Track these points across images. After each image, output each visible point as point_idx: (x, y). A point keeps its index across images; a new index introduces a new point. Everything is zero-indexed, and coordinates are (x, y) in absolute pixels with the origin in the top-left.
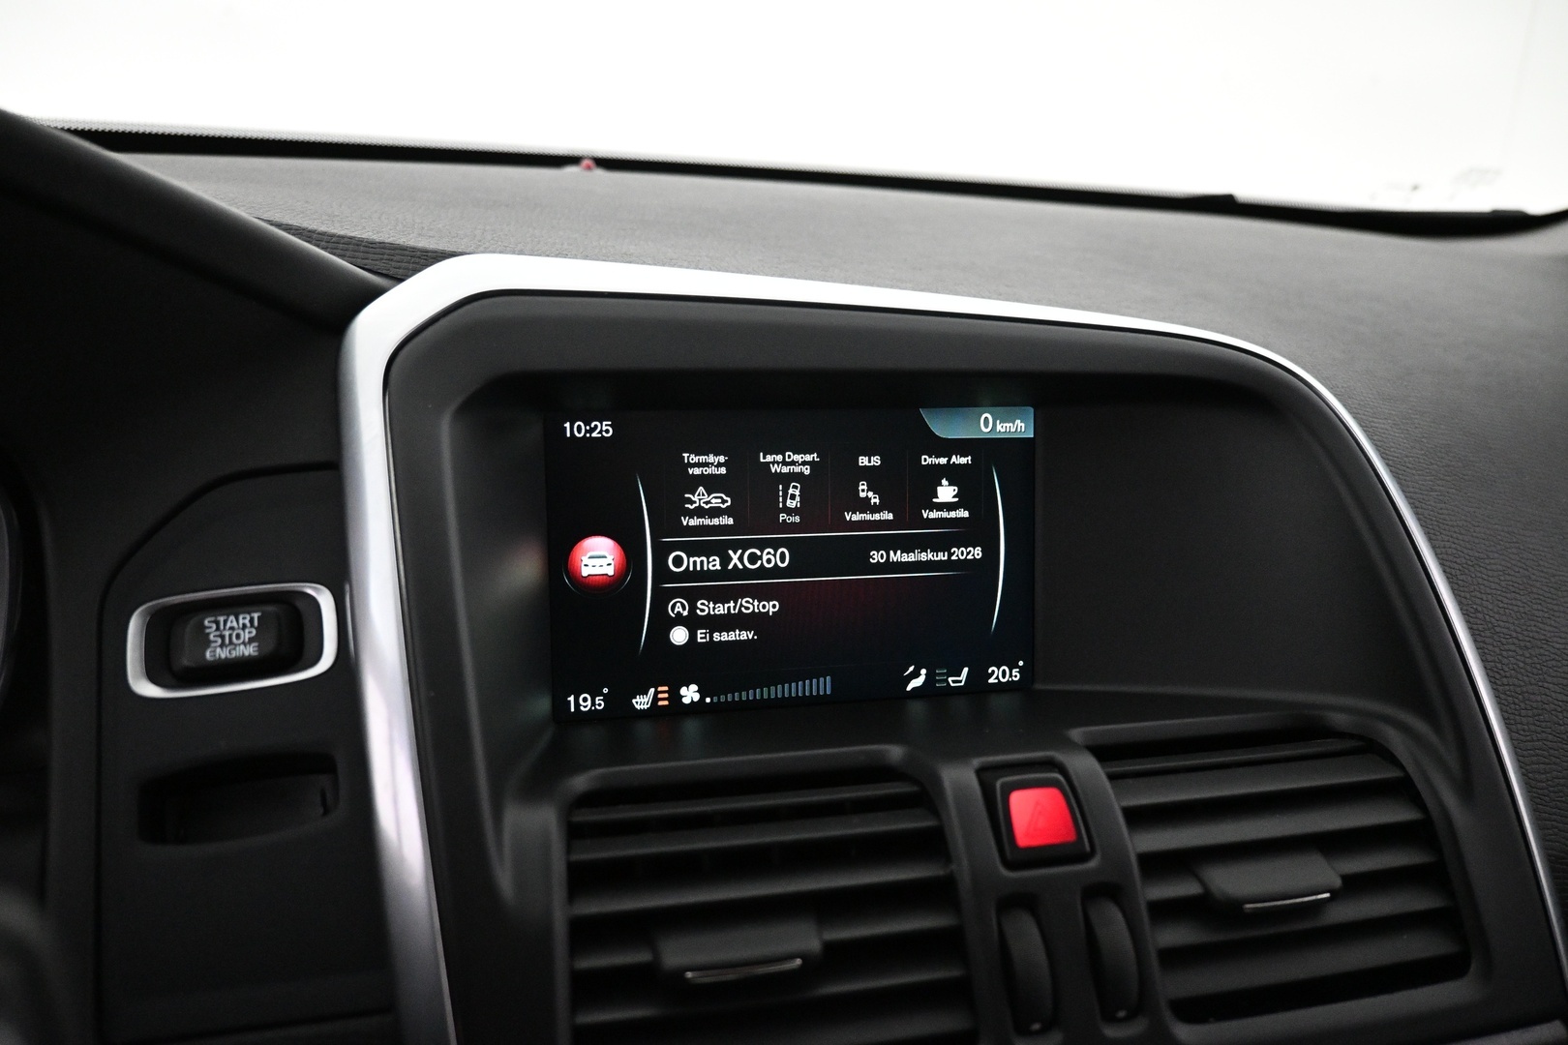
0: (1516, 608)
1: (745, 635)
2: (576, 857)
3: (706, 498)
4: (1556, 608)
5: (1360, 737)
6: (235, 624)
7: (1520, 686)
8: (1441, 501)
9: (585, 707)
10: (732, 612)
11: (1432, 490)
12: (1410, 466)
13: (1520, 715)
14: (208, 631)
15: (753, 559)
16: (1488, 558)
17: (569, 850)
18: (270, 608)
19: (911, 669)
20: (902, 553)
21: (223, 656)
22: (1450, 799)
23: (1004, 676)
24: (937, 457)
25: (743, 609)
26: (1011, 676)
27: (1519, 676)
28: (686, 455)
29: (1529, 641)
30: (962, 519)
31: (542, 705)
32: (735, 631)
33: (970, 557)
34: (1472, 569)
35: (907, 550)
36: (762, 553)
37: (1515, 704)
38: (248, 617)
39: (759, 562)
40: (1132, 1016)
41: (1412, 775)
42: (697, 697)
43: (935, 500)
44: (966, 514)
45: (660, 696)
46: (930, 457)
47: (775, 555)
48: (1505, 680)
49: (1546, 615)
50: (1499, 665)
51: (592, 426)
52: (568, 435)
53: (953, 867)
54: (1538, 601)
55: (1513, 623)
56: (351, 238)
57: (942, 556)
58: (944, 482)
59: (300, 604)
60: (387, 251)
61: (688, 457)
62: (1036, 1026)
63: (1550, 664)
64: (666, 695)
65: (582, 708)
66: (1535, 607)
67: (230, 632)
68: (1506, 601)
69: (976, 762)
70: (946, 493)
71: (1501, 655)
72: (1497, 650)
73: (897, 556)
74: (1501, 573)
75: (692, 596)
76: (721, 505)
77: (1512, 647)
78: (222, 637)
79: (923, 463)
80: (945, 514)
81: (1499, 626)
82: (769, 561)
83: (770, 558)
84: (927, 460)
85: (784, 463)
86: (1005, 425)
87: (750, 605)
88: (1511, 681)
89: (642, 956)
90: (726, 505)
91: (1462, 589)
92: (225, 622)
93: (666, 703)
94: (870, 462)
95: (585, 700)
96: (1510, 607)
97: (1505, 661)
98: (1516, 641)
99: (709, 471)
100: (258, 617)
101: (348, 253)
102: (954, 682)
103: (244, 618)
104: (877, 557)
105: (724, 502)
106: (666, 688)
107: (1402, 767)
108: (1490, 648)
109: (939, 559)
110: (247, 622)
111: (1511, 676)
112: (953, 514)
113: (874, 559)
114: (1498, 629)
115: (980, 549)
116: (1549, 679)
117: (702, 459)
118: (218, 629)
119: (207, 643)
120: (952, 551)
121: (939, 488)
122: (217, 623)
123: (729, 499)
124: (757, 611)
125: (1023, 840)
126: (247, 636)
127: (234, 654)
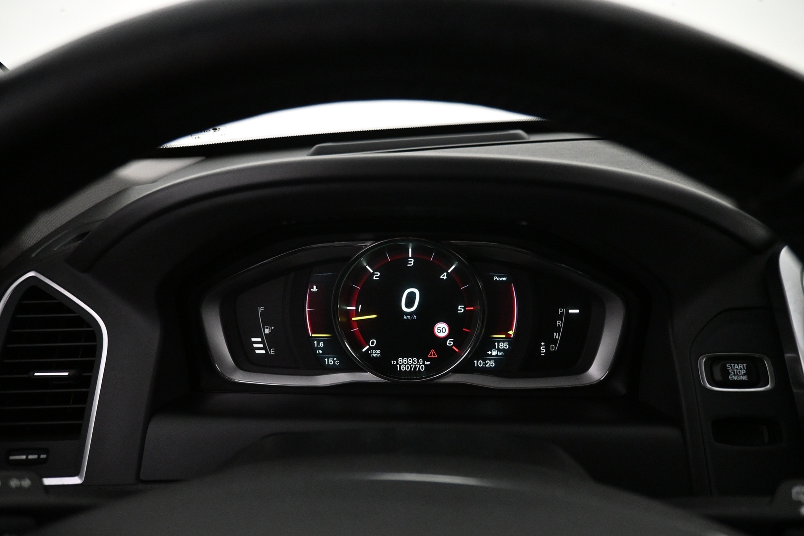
6: (737, 367)
14: (728, 369)
18: (750, 362)
21: (735, 379)
59: (758, 362)
67: (736, 370)
78: (734, 372)
92: (734, 366)
100: (746, 366)
103: (741, 365)
110: (742, 367)
118: (732, 368)
119: (729, 374)
122: (731, 366)
126: (743, 372)
127: (739, 379)
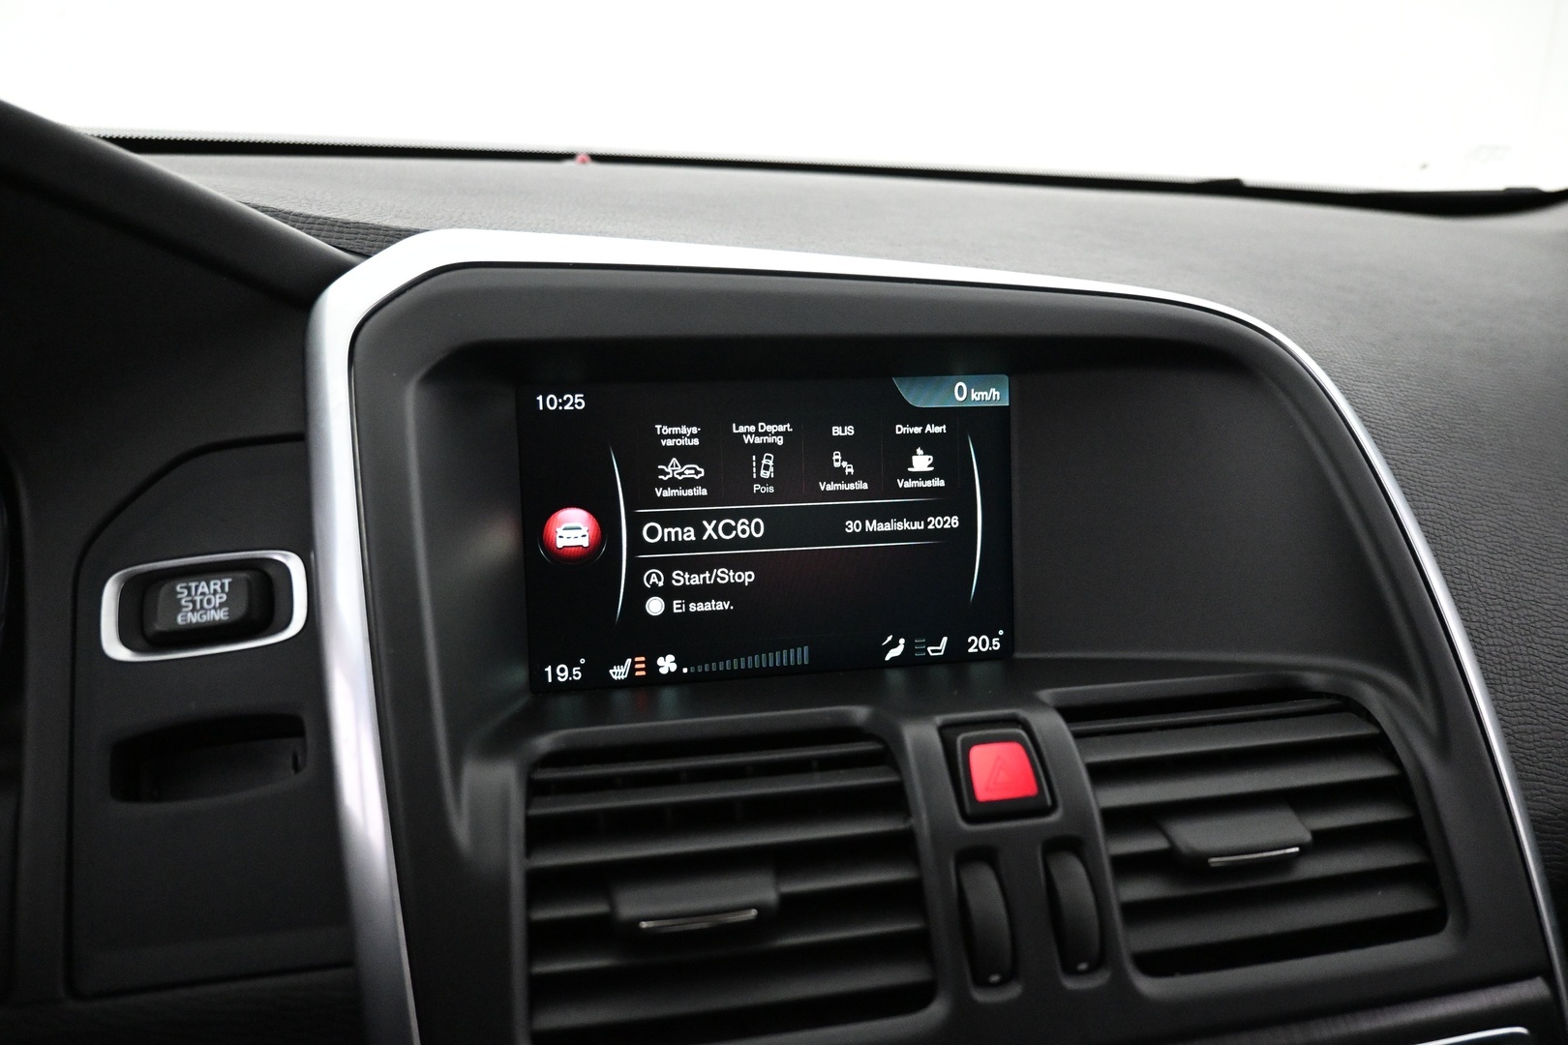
0: (1503, 570)
1: (721, 606)
2: (534, 812)
3: (679, 470)
4: (1545, 569)
5: (1338, 697)
6: (206, 590)
7: (1506, 646)
8: (1425, 463)
9: (563, 677)
10: (708, 582)
11: (1416, 452)
12: (1394, 428)
13: (1506, 676)
14: (179, 596)
15: (728, 529)
16: (1475, 519)
17: (528, 804)
18: (243, 575)
19: (890, 638)
20: (877, 523)
21: (194, 621)
22: (1426, 756)
23: (984, 646)
24: (911, 426)
25: (718, 579)
26: (991, 645)
27: (1506, 637)
28: (658, 427)
29: (1517, 602)
30: (939, 488)
31: (519, 676)
32: (711, 602)
33: (947, 526)
34: (1457, 530)
35: (883, 520)
36: (737, 524)
37: (1500, 664)
38: (219, 583)
39: (734, 533)
40: (1093, 969)
41: (1387, 732)
42: (674, 668)
43: (910, 469)
44: (942, 483)
45: (637, 666)
46: (904, 426)
47: (749, 526)
48: (1491, 641)
49: (1536, 576)
50: (1484, 626)
51: (565, 398)
52: (541, 408)
53: (913, 821)
54: (1528, 563)
55: (1500, 584)
56: (326, 219)
57: (918, 526)
58: (919, 451)
59: (271, 571)
60: (361, 231)
61: (661, 429)
62: (995, 978)
63: (1538, 625)
64: (643, 666)
65: (559, 679)
66: (1524, 568)
67: (201, 597)
68: (1491, 561)
69: (939, 720)
70: (921, 462)
71: (1486, 615)
72: (1482, 610)
73: (873, 526)
74: (1488, 534)
75: (667, 567)
76: (695, 476)
77: (1499, 608)
78: (194, 602)
79: (897, 432)
80: (920, 484)
81: (1485, 587)
82: (744, 532)
83: (744, 528)
84: (901, 429)
85: (757, 434)
86: (979, 394)
87: (725, 576)
88: (1496, 641)
89: (599, 908)
90: (700, 476)
91: (1446, 550)
92: (197, 587)
93: (643, 673)
94: (843, 432)
95: (562, 670)
96: (1497, 567)
97: (1491, 621)
98: (1503, 602)
99: (681, 442)
100: (229, 583)
101: (324, 233)
102: (933, 651)
103: (215, 584)
104: (852, 526)
105: (697, 473)
106: (643, 659)
107: (1377, 724)
108: (1475, 608)
109: (915, 528)
110: (218, 587)
111: (1497, 637)
112: (928, 484)
113: (849, 529)
114: (1483, 590)
115: (957, 518)
116: (1537, 640)
117: (675, 430)
118: (189, 594)
119: (179, 608)
120: (929, 520)
121: (914, 457)
122: (189, 589)
123: (702, 470)
124: (732, 581)
125: (983, 793)
126: (218, 601)
127: (205, 618)
